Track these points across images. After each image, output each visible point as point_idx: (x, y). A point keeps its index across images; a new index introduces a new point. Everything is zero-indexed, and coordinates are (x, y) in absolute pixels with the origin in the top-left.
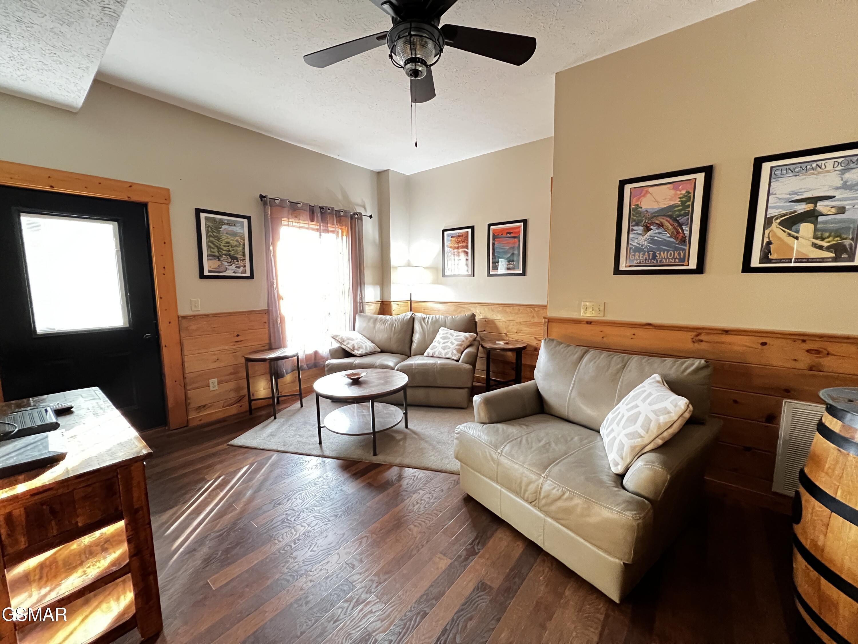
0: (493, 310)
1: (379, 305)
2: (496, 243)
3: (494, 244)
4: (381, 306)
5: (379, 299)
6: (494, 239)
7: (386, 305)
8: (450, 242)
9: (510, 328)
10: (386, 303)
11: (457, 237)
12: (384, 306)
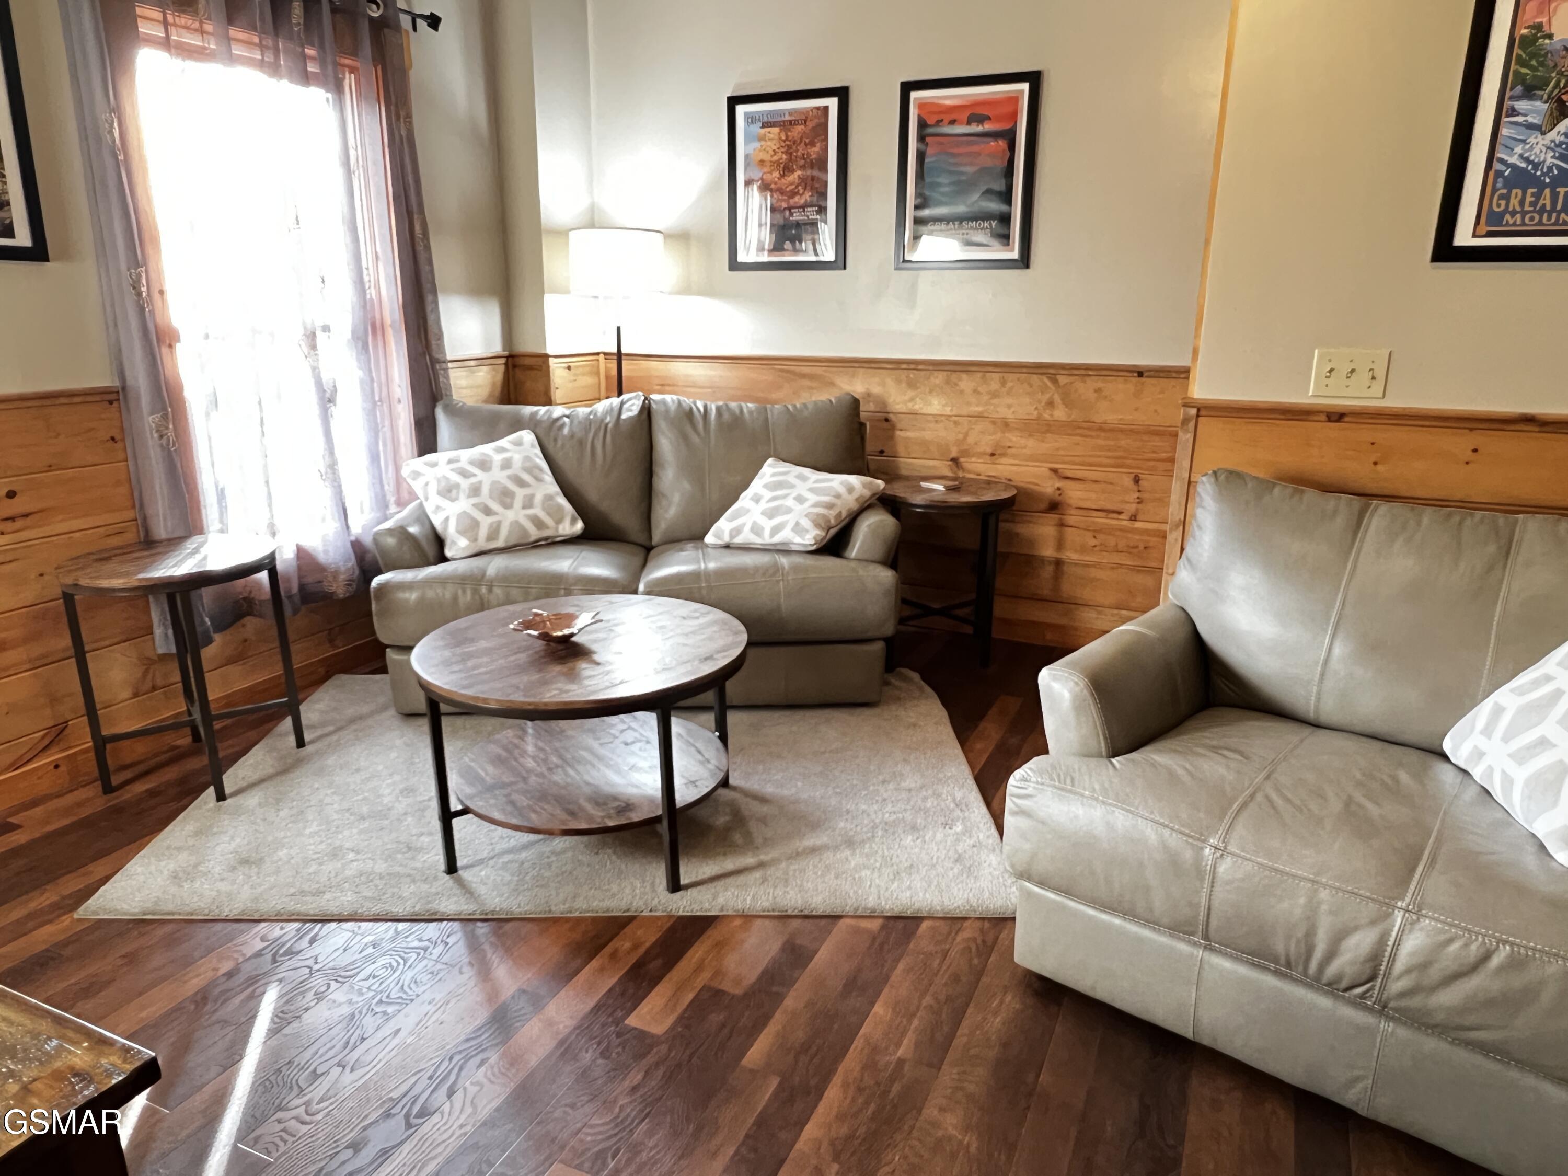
0: (912, 385)
1: (502, 368)
2: (930, 151)
3: (921, 156)
4: (507, 372)
5: (497, 348)
6: (921, 138)
7: (531, 368)
8: (757, 145)
9: (971, 440)
10: (527, 362)
11: (786, 125)
12: (519, 373)
